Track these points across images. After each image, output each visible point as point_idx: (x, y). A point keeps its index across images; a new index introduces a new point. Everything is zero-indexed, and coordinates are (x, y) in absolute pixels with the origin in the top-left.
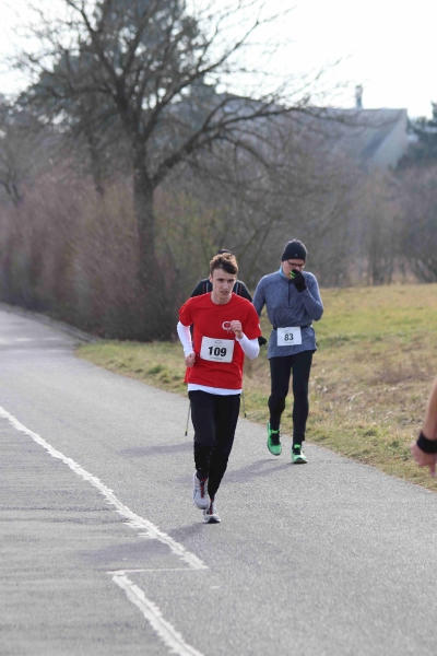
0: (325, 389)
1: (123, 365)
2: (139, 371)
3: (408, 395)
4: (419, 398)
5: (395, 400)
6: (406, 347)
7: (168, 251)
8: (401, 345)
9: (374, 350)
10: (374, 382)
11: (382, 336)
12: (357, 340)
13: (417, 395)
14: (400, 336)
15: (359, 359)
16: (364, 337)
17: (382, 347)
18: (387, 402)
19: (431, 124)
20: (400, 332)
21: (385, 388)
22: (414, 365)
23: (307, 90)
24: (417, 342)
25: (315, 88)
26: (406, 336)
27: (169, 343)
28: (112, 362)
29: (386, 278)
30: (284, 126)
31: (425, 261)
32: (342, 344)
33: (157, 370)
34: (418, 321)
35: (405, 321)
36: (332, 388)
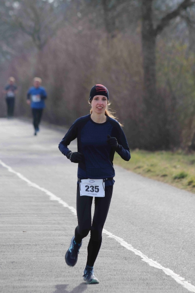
1: (149, 171)
2: (165, 176)
7: (168, 83)
27: (170, 153)
28: (139, 167)
33: (182, 177)
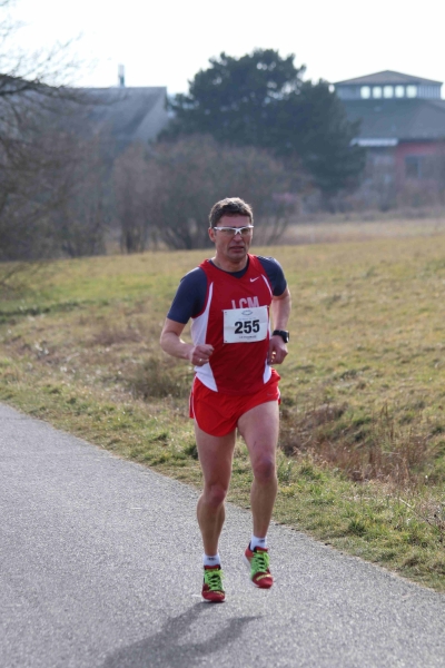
0: (47, 352)
3: (119, 355)
4: (127, 358)
5: (107, 359)
6: (128, 311)
8: (125, 309)
9: (98, 314)
10: (91, 345)
11: (109, 301)
12: (86, 305)
13: (127, 355)
14: (125, 300)
15: (82, 323)
16: (92, 302)
17: (107, 311)
18: (98, 362)
19: (188, 100)
20: (126, 296)
21: (99, 349)
22: (129, 327)
23: (40, 70)
24: (140, 307)
25: (47, 67)
26: (131, 300)
29: (139, 247)
30: (20, 105)
31: (174, 230)
32: (71, 310)
34: (147, 287)
35: (137, 287)
36: (53, 350)
